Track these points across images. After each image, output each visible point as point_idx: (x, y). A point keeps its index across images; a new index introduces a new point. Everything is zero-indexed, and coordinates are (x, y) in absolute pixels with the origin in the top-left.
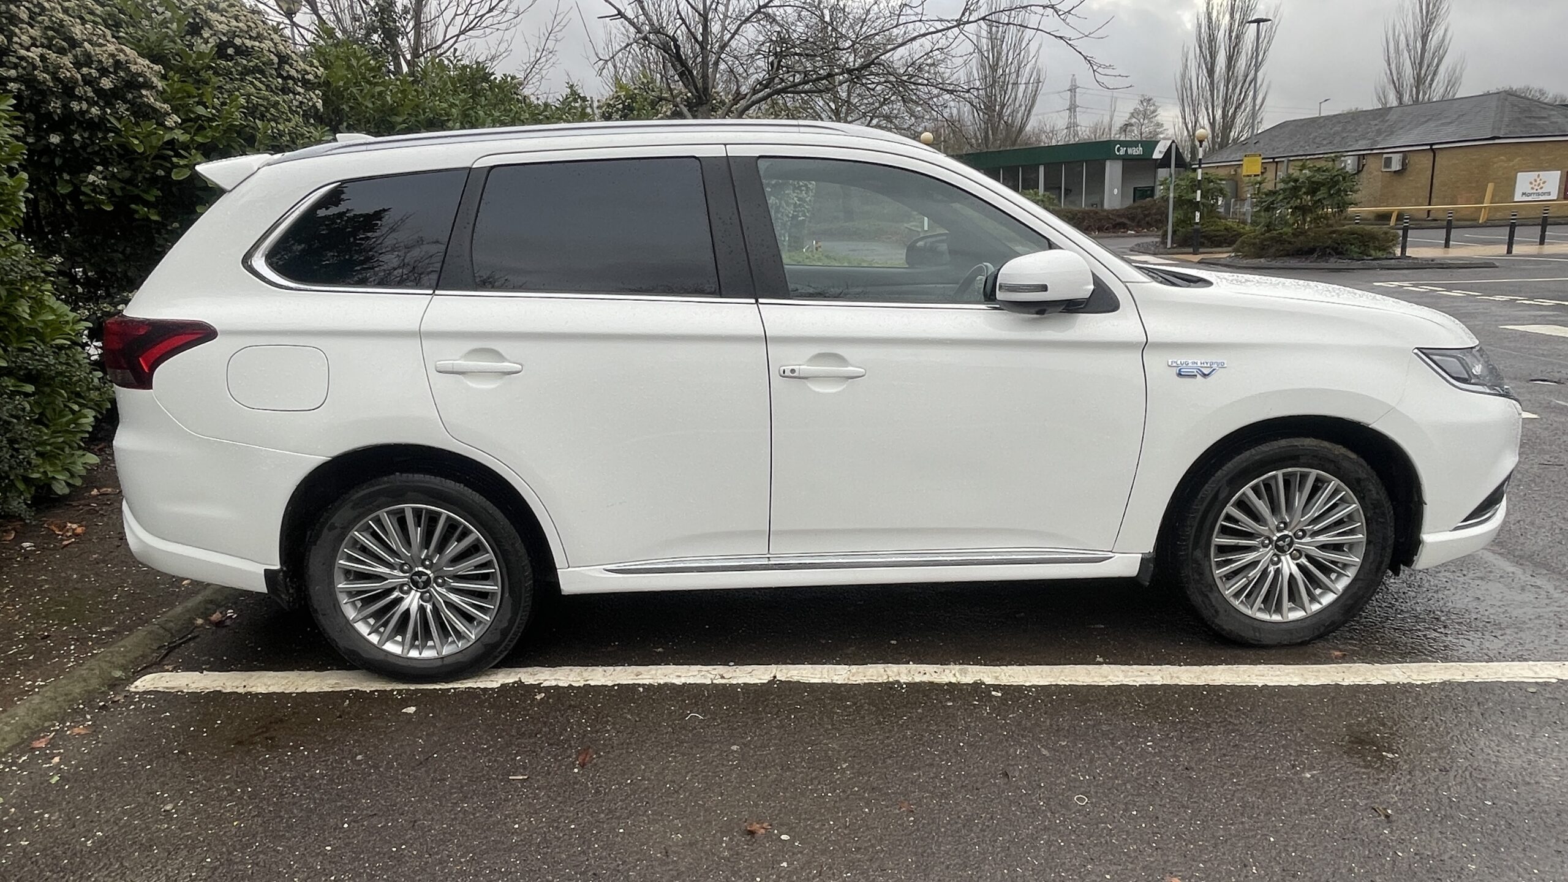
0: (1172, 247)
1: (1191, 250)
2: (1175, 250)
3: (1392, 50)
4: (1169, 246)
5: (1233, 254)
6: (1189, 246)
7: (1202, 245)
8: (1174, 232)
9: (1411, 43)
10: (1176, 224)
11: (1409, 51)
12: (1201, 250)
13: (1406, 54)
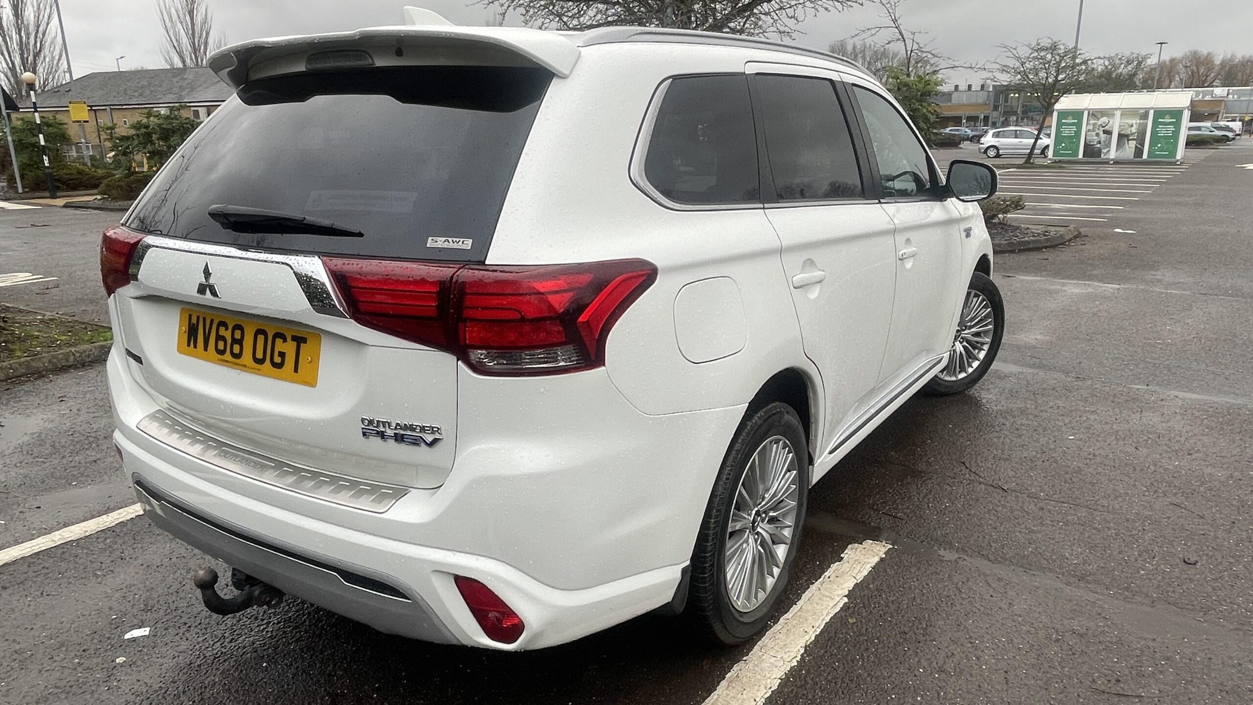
0: (24, 192)
1: (48, 194)
2: (29, 195)
3: (167, 21)
4: (20, 190)
5: (99, 197)
6: (45, 190)
7: (58, 188)
8: (22, 177)
9: (181, 16)
10: (22, 168)
11: (181, 23)
12: (59, 194)
13: (179, 25)
